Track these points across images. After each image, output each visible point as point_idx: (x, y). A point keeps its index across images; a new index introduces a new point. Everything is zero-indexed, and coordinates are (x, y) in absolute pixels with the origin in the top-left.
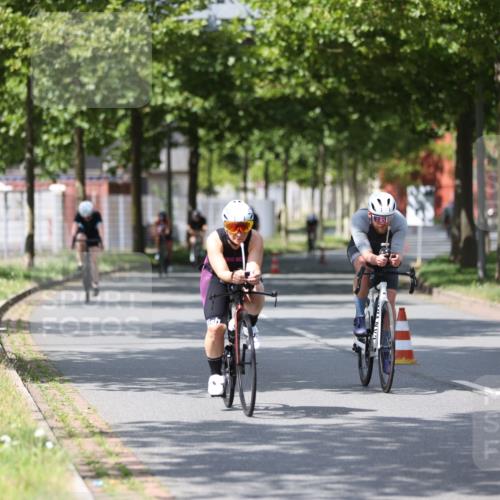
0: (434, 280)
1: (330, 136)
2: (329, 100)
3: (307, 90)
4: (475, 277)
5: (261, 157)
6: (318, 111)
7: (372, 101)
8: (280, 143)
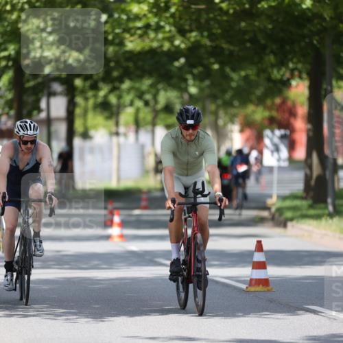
0: (289, 214)
1: (194, 85)
2: (193, 53)
3: (172, 43)
4: (326, 212)
5: (132, 104)
6: (182, 60)
7: (231, 53)
8: (149, 91)
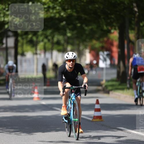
0: (110, 88)
1: (69, 33)
2: (69, 19)
3: (60, 14)
4: (126, 87)
5: (42, 41)
6: (64, 23)
7: (85, 19)
8: (50, 35)
